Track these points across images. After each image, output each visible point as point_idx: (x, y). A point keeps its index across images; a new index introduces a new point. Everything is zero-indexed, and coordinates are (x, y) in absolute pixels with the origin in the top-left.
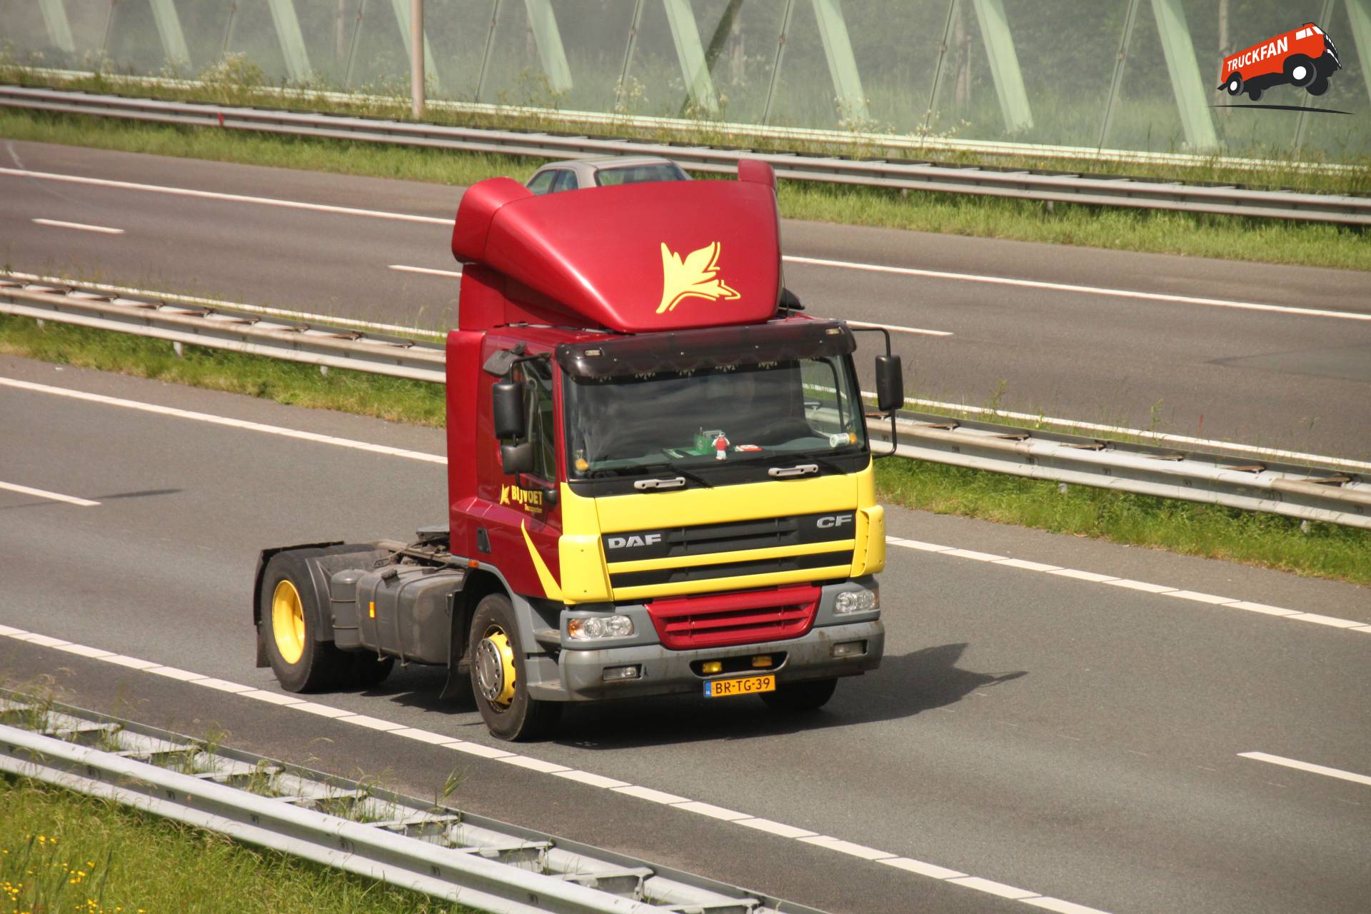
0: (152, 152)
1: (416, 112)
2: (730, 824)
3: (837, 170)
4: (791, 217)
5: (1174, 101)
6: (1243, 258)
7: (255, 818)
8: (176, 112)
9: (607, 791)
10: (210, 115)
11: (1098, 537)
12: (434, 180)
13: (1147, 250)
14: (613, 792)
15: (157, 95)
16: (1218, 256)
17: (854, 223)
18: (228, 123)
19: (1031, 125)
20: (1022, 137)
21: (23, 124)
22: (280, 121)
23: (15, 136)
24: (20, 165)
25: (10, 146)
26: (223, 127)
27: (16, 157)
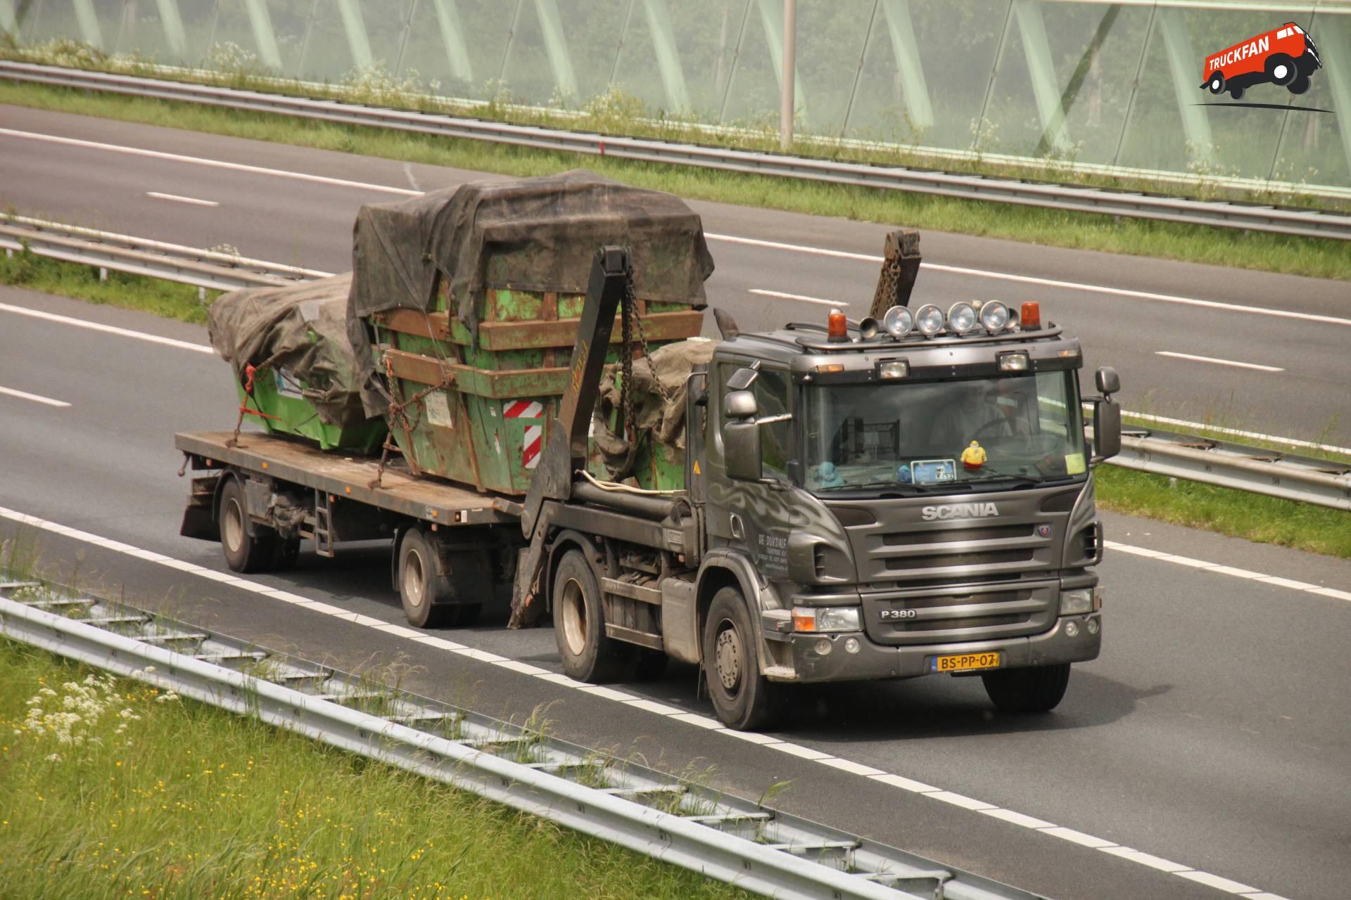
1: (784, 146)
2: (1034, 832)
3: (1181, 210)
4: (1135, 254)
7: (581, 808)
8: (561, 140)
9: (919, 795)
10: (593, 144)
12: (798, 209)
14: (925, 799)
15: (544, 124)
17: (1195, 261)
18: (609, 152)
21: (422, 148)
22: (657, 152)
23: (413, 159)
24: (415, 186)
25: (408, 168)
26: (603, 155)
27: (412, 179)
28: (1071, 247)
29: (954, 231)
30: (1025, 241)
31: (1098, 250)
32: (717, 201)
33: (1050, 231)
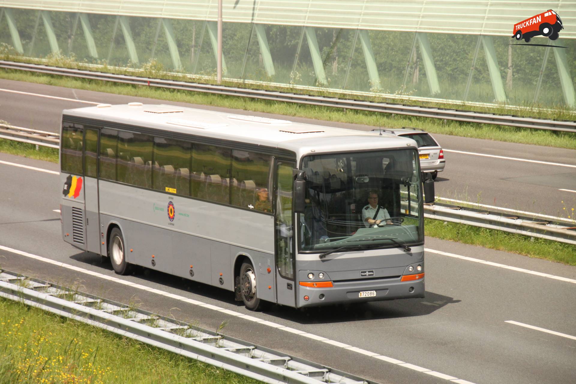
0: (124, 94)
1: (219, 82)
2: (320, 342)
3: (369, 106)
4: (352, 123)
5: (491, 85)
6: (514, 142)
7: (149, 335)
8: (133, 80)
9: (277, 328)
10: (145, 82)
11: (457, 241)
13: (480, 138)
14: (279, 329)
15: (126, 74)
16: (505, 141)
17: (374, 126)
18: (151, 84)
19: (439, 92)
20: (436, 96)
21: (79, 84)
22: (170, 84)
23: (75, 88)
24: (77, 98)
25: (73, 91)
26: (149, 86)
27: (75, 95)
28: (328, 120)
29: (284, 114)
30: (310, 118)
31: (338, 121)
32: (193, 103)
33: (320, 114)
